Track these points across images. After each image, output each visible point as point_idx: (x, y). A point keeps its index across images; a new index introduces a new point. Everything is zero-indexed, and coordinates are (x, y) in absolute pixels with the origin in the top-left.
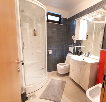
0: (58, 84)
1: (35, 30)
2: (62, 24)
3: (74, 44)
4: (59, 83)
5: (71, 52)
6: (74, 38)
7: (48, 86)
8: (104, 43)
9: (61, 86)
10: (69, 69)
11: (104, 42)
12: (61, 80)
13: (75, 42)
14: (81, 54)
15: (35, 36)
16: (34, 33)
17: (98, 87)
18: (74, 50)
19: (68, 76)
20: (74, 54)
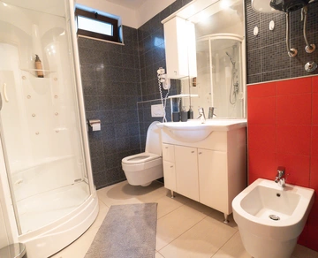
0: (134, 214)
1: (37, 59)
2: (123, 44)
3: (165, 92)
4: (136, 212)
5: (160, 119)
6: (163, 76)
7: (102, 226)
8: (250, 70)
9: (146, 217)
10: (161, 166)
11: (250, 66)
12: (141, 202)
13: (167, 86)
14: (189, 118)
15: (39, 76)
16: (36, 68)
17: (258, 188)
18: (168, 110)
19: (160, 190)
20: (169, 120)
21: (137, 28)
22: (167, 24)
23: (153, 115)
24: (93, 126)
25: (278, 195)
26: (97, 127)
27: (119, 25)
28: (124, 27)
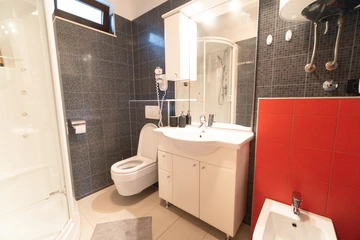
2: (115, 36)
3: (162, 93)
4: (127, 233)
5: (155, 122)
6: (161, 76)
12: (133, 217)
13: (164, 88)
14: (187, 123)
18: (164, 113)
20: (165, 125)
21: (131, 20)
22: (169, 19)
23: (147, 116)
24: (76, 128)
25: (294, 225)
26: (81, 129)
27: (110, 13)
28: (117, 16)
